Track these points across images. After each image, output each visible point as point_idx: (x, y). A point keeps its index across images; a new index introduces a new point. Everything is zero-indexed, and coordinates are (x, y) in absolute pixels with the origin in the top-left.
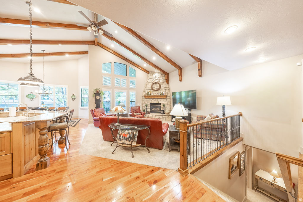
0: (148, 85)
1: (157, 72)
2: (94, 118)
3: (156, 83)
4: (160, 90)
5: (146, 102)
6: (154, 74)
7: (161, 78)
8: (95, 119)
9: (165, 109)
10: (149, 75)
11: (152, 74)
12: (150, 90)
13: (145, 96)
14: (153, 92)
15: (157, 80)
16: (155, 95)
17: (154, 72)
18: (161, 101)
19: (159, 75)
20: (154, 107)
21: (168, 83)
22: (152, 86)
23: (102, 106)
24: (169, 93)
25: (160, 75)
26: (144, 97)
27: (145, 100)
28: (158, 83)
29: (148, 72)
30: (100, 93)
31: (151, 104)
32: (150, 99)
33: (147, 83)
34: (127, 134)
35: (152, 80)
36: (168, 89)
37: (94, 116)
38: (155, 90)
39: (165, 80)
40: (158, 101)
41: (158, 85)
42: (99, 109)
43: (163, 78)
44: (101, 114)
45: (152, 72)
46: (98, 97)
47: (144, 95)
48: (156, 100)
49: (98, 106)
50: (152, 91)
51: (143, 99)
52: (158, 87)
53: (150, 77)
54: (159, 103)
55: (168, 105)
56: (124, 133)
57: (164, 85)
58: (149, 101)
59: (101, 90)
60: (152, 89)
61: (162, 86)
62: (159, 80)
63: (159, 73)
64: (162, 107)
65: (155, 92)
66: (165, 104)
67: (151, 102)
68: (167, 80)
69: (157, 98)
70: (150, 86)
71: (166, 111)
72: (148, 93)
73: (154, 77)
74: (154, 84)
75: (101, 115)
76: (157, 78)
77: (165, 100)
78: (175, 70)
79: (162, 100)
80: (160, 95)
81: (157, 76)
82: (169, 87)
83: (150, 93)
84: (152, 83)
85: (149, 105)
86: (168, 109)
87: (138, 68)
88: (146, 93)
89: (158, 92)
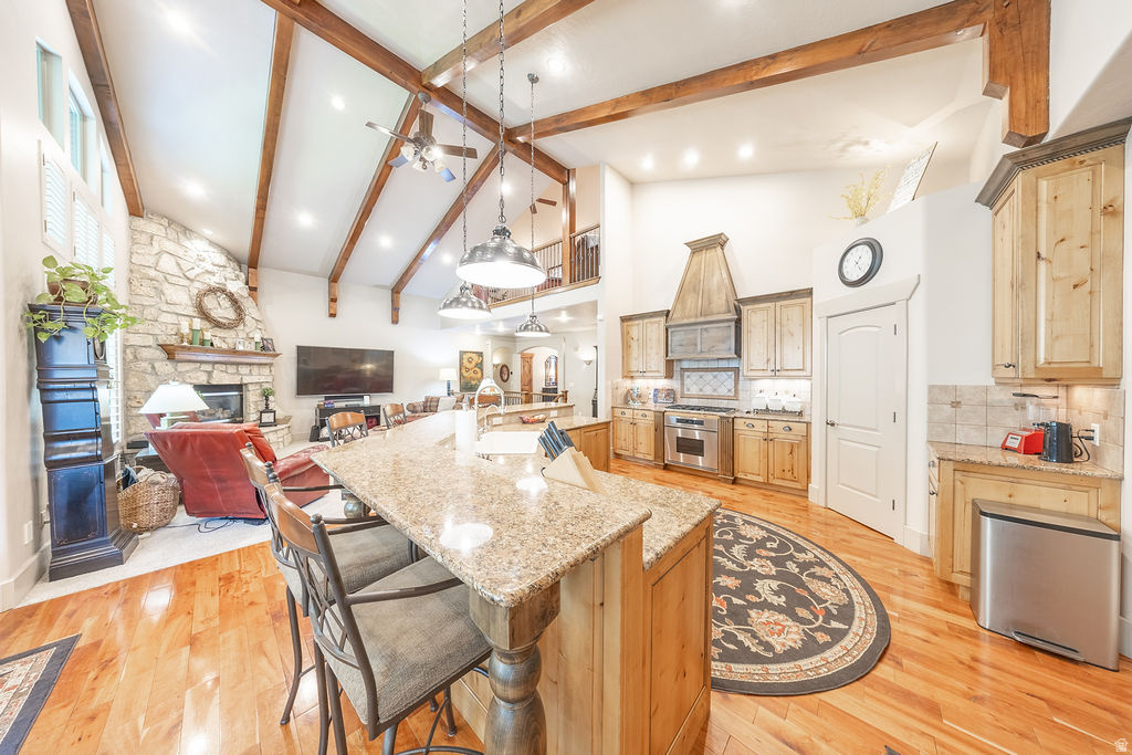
0: (167, 292)
1: (202, 237)
3: (212, 291)
4: (242, 326)
6: (190, 240)
7: (229, 273)
12: (188, 319)
13: (163, 349)
14: (213, 334)
15: (216, 279)
16: (223, 346)
17: (187, 231)
19: (219, 258)
22: (198, 303)
25: (223, 257)
26: (153, 354)
27: (170, 368)
29: (136, 208)
38: (217, 324)
39: (247, 289)
40: (238, 373)
43: (237, 276)
45: (170, 221)
48: (231, 369)
52: (231, 314)
57: (250, 310)
58: (192, 375)
61: (245, 310)
62: (223, 280)
63: (212, 243)
65: (221, 333)
68: (254, 293)
69: (232, 364)
70: (183, 298)
72: (196, 332)
76: (208, 267)
79: (255, 369)
81: (207, 255)
83: (207, 335)
84: (192, 285)
89: (232, 333)
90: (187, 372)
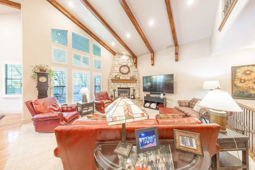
0: (115, 68)
1: (124, 55)
2: (36, 116)
3: (124, 66)
4: (129, 73)
5: (114, 86)
6: (122, 56)
7: (129, 61)
8: (37, 119)
9: (135, 94)
10: (116, 56)
11: (119, 56)
12: (118, 73)
13: (112, 80)
14: (122, 76)
15: (126, 63)
16: (124, 79)
17: (122, 54)
18: (130, 85)
19: (127, 58)
20: (122, 92)
21: (136, 67)
22: (120, 69)
23: (51, 93)
24: (138, 77)
25: (129, 58)
26: (110, 81)
27: (112, 84)
28: (127, 66)
29: (114, 53)
30: (47, 72)
31: (119, 88)
32: (119, 83)
33: (114, 65)
34: (145, 166)
35: (119, 62)
36: (137, 73)
37: (34, 112)
38: (123, 74)
39: (134, 64)
40: (127, 85)
41: (127, 68)
42: (46, 98)
43: (131, 61)
44: (51, 107)
45: (119, 54)
46: (43, 79)
47: (110, 79)
48: (125, 84)
49: (43, 94)
50: (120, 74)
51: (109, 83)
52: (127, 71)
53: (117, 59)
54: (129, 87)
55: (138, 90)
56: (137, 165)
57: (133, 69)
58: (117, 85)
59: (49, 68)
60: (121, 72)
61: (131, 69)
62: (127, 63)
63: (127, 55)
64: (131, 91)
65: (124, 75)
66: (134, 88)
67: (119, 86)
68: (136, 64)
69: (126, 83)
70: (117, 69)
71: (137, 96)
72: (116, 76)
73: (122, 59)
74: (122, 66)
75: (52, 109)
76: (125, 61)
77: (135, 84)
78: (147, 53)
79: (132, 84)
80: (130, 78)
81: (125, 58)
82: (137, 71)
83: (118, 76)
84: (120, 66)
85: (117, 90)
86: (138, 94)
87: (104, 46)
88: (114, 76)
89: (127, 75)
90: (116, 85)
